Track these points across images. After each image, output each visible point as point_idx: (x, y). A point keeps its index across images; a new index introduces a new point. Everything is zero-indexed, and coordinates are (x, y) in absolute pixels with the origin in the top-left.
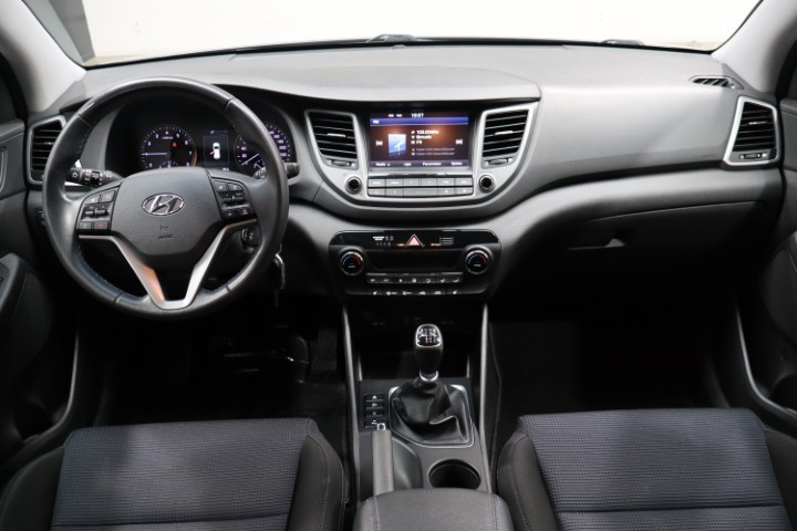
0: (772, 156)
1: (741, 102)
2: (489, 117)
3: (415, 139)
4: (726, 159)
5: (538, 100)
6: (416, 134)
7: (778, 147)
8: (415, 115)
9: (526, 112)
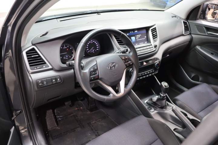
0: (189, 32)
1: (182, 21)
2: (151, 30)
3: (137, 38)
4: (184, 33)
5: (155, 25)
6: (137, 36)
7: (190, 30)
8: (135, 31)
9: (155, 28)
